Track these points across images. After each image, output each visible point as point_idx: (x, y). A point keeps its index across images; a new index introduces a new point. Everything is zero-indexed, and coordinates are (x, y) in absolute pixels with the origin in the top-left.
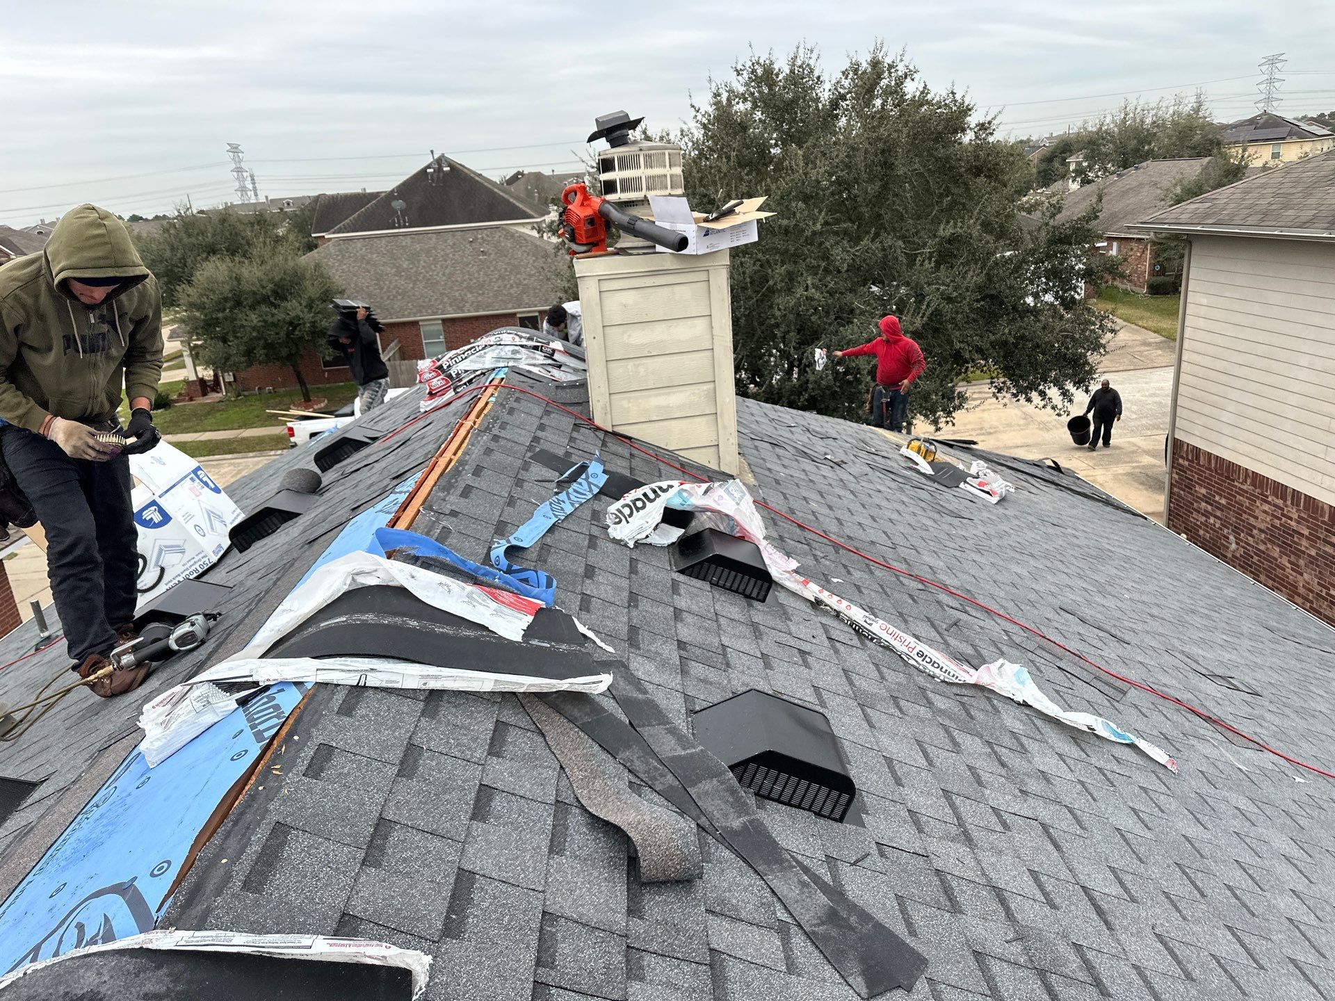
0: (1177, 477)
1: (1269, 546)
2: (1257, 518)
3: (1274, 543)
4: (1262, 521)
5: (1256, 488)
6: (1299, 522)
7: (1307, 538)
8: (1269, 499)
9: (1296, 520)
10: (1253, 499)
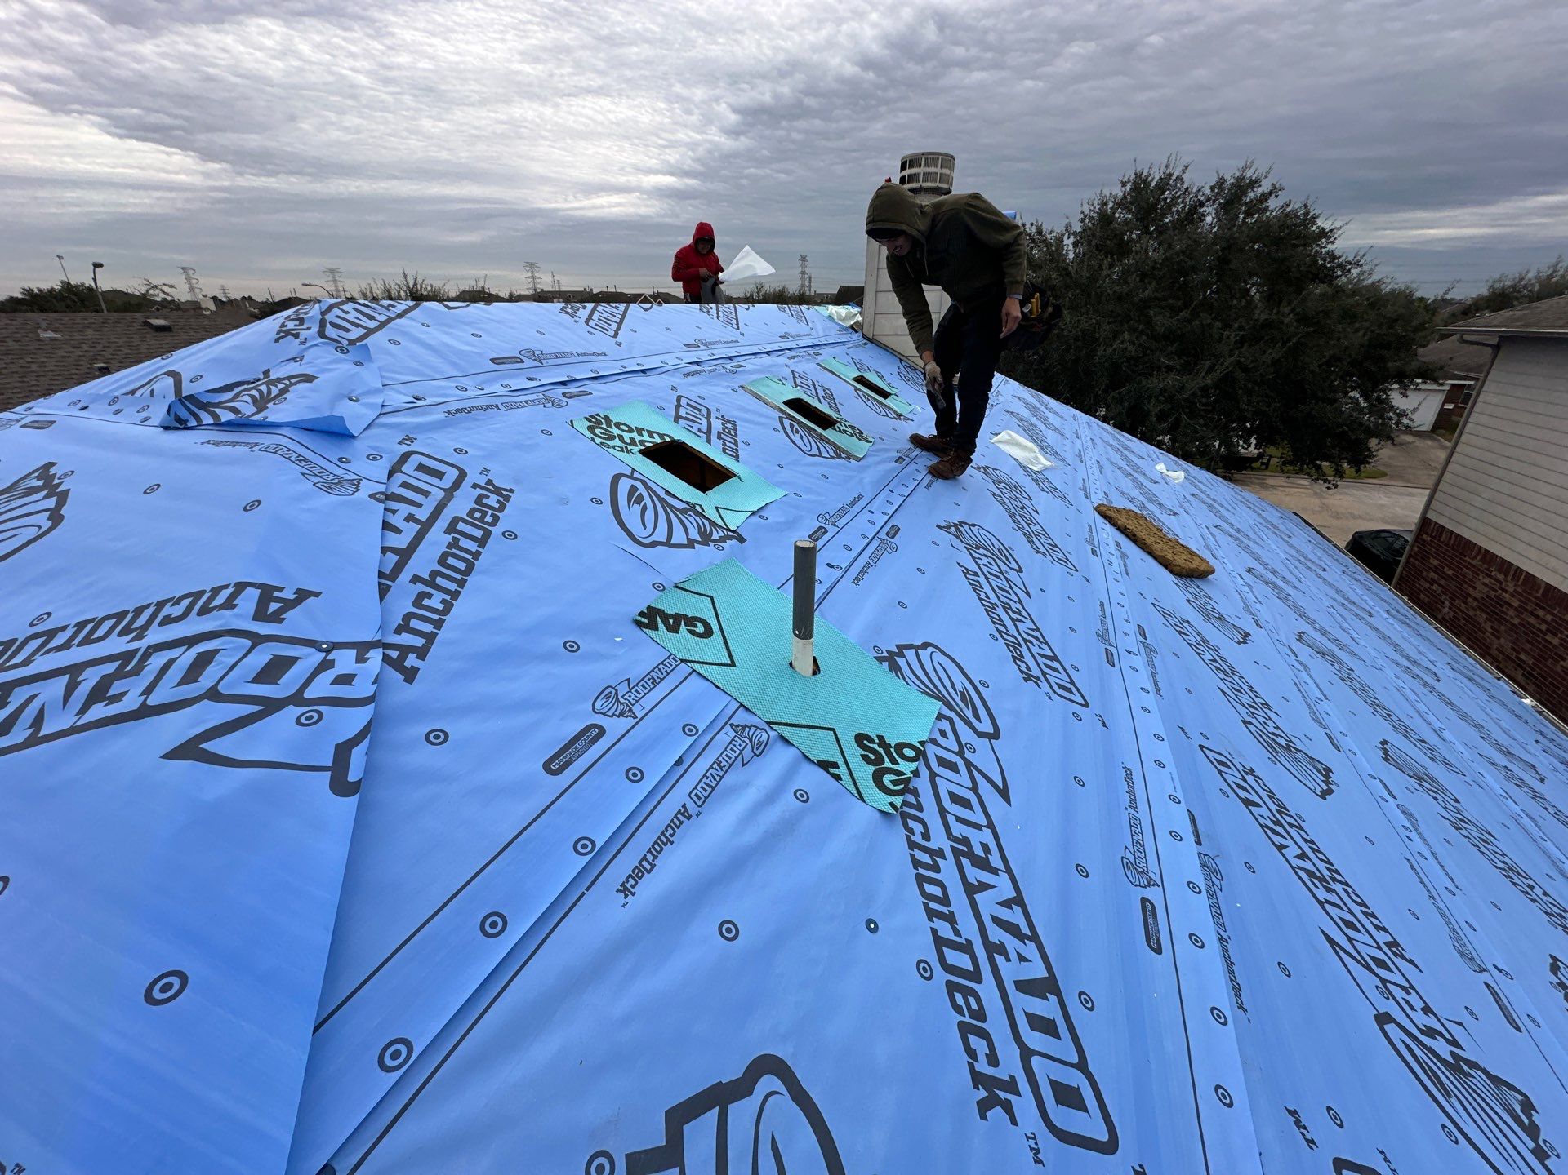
2: (1475, 588)
3: (1483, 610)
4: (1479, 592)
5: (1484, 564)
6: (1513, 595)
7: (1515, 609)
8: (1493, 574)
9: (1511, 593)
10: (1477, 573)
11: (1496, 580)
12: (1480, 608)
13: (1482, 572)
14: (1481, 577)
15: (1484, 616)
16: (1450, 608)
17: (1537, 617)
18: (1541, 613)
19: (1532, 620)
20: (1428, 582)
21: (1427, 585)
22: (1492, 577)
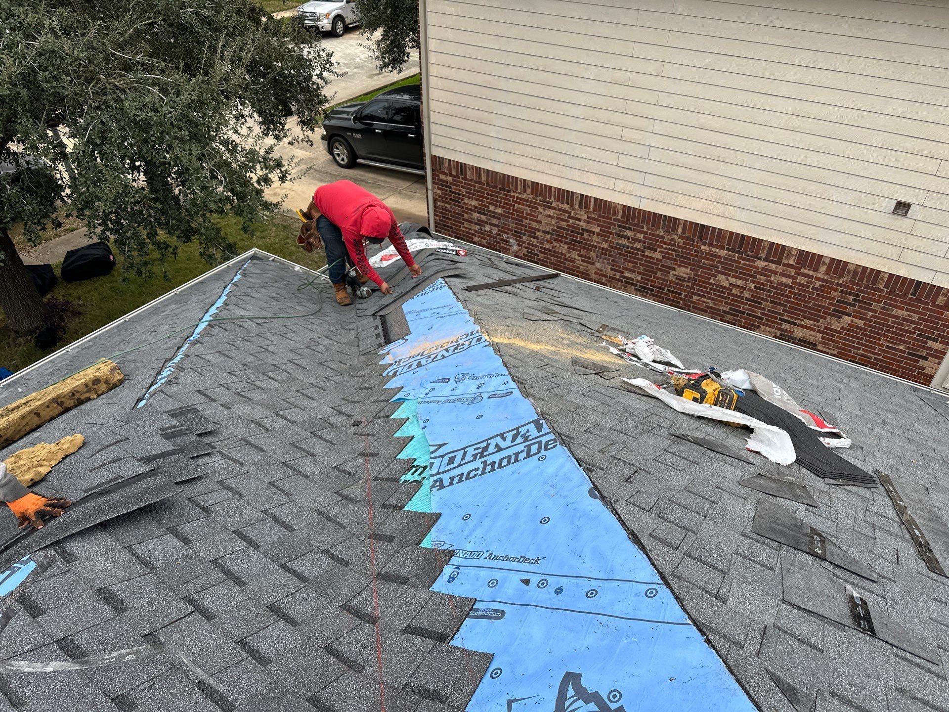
0: (439, 192)
1: (555, 244)
2: (540, 222)
3: (562, 242)
4: (547, 224)
5: (537, 196)
6: (588, 222)
7: (598, 234)
8: (554, 205)
9: (585, 220)
10: (534, 206)
11: (559, 210)
12: (556, 240)
13: (541, 205)
14: (540, 209)
15: (566, 246)
16: (519, 245)
17: (628, 237)
18: (629, 234)
20: (475, 223)
21: (477, 228)
22: (554, 208)
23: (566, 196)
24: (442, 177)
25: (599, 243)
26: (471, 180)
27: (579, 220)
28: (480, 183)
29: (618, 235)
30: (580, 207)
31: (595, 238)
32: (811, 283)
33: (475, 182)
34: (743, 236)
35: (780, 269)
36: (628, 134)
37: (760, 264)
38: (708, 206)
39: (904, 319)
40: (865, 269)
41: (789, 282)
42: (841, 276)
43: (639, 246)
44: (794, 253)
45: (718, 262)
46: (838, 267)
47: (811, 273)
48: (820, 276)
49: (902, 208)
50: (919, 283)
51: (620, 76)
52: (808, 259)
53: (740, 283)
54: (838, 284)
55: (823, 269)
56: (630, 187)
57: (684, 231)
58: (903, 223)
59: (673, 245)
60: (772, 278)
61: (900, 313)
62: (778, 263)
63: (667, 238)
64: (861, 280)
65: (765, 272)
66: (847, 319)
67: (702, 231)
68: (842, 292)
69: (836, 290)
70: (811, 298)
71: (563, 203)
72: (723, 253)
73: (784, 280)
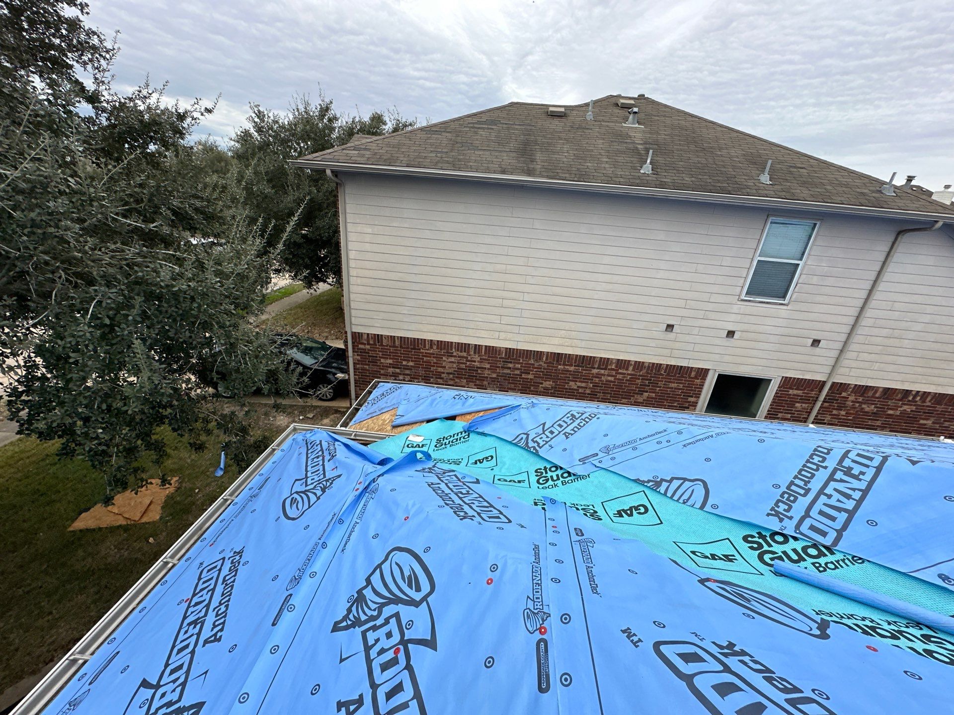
0: (359, 358)
2: (445, 367)
3: (462, 378)
4: (450, 368)
5: (441, 350)
6: (481, 362)
7: (488, 369)
8: (455, 354)
9: (478, 362)
10: (439, 357)
11: (459, 357)
12: (457, 377)
13: (444, 355)
14: (444, 358)
15: (465, 381)
17: (510, 368)
18: (511, 365)
19: (508, 371)
22: (455, 356)
23: (464, 347)
24: (361, 346)
25: (489, 374)
26: (387, 346)
27: (475, 362)
28: (394, 346)
29: (502, 367)
30: (475, 353)
31: (486, 372)
32: (625, 377)
33: (390, 347)
34: (584, 356)
35: (606, 372)
36: (506, 302)
37: (595, 371)
38: (561, 341)
39: (675, 388)
40: (653, 364)
41: (612, 379)
42: (641, 371)
43: (518, 372)
44: (614, 361)
45: (570, 374)
46: (639, 365)
47: (625, 372)
48: (629, 372)
49: (670, 327)
50: (682, 367)
51: (499, 267)
52: (622, 364)
53: (583, 385)
54: (640, 376)
55: (631, 368)
56: (510, 336)
57: (547, 359)
58: (671, 336)
59: (541, 368)
60: (603, 378)
61: (673, 385)
62: (605, 369)
63: (536, 365)
64: (652, 370)
65: (598, 376)
66: (646, 394)
67: (558, 357)
68: (642, 379)
69: (639, 379)
70: (625, 386)
71: (461, 352)
72: (572, 368)
73: (610, 378)
